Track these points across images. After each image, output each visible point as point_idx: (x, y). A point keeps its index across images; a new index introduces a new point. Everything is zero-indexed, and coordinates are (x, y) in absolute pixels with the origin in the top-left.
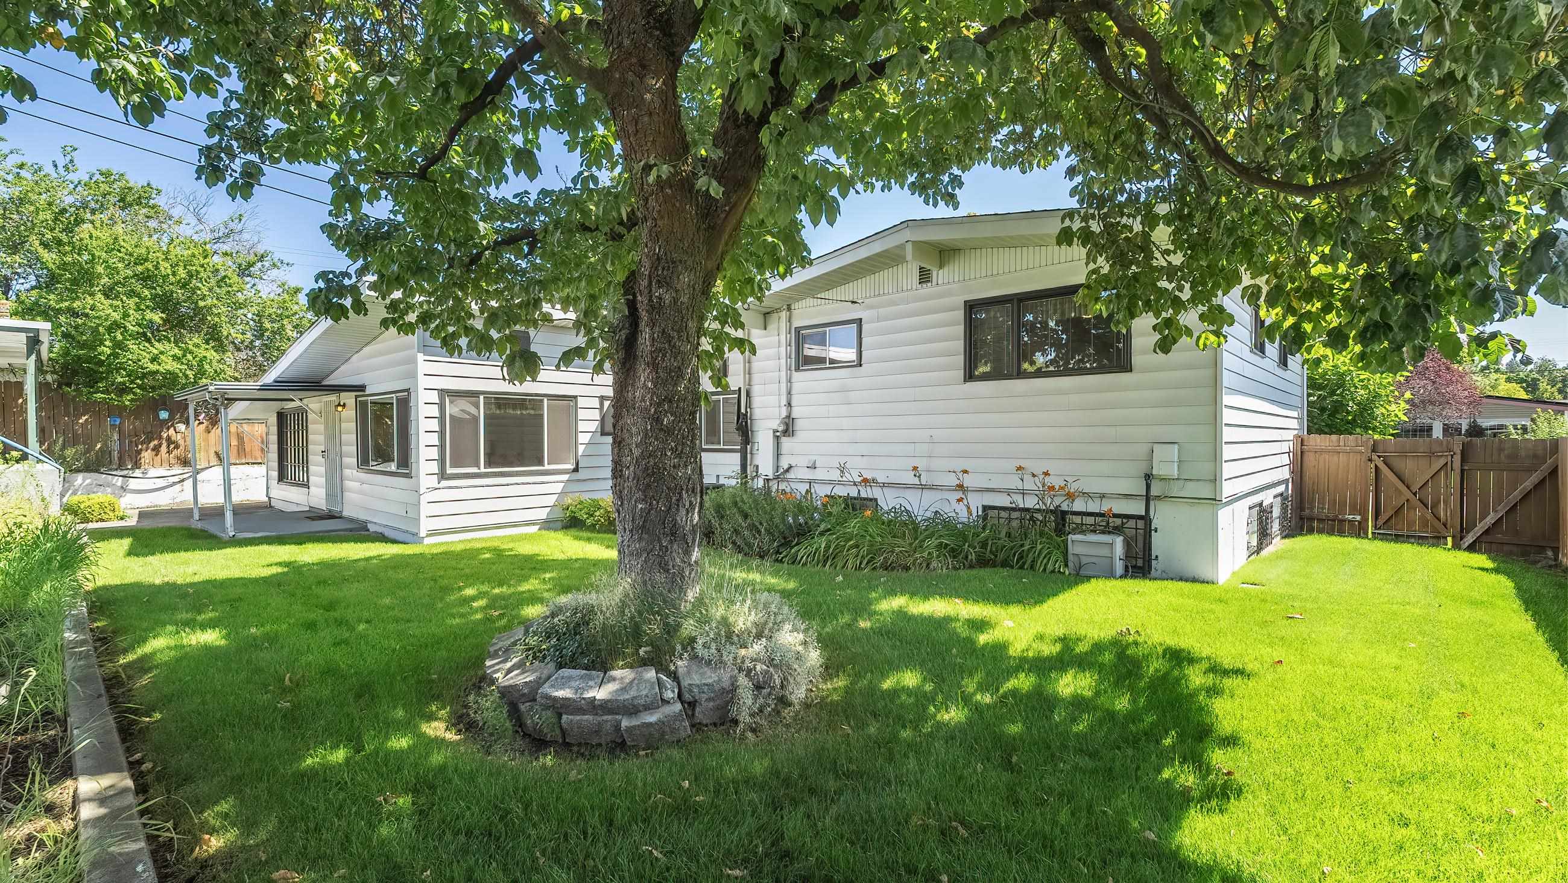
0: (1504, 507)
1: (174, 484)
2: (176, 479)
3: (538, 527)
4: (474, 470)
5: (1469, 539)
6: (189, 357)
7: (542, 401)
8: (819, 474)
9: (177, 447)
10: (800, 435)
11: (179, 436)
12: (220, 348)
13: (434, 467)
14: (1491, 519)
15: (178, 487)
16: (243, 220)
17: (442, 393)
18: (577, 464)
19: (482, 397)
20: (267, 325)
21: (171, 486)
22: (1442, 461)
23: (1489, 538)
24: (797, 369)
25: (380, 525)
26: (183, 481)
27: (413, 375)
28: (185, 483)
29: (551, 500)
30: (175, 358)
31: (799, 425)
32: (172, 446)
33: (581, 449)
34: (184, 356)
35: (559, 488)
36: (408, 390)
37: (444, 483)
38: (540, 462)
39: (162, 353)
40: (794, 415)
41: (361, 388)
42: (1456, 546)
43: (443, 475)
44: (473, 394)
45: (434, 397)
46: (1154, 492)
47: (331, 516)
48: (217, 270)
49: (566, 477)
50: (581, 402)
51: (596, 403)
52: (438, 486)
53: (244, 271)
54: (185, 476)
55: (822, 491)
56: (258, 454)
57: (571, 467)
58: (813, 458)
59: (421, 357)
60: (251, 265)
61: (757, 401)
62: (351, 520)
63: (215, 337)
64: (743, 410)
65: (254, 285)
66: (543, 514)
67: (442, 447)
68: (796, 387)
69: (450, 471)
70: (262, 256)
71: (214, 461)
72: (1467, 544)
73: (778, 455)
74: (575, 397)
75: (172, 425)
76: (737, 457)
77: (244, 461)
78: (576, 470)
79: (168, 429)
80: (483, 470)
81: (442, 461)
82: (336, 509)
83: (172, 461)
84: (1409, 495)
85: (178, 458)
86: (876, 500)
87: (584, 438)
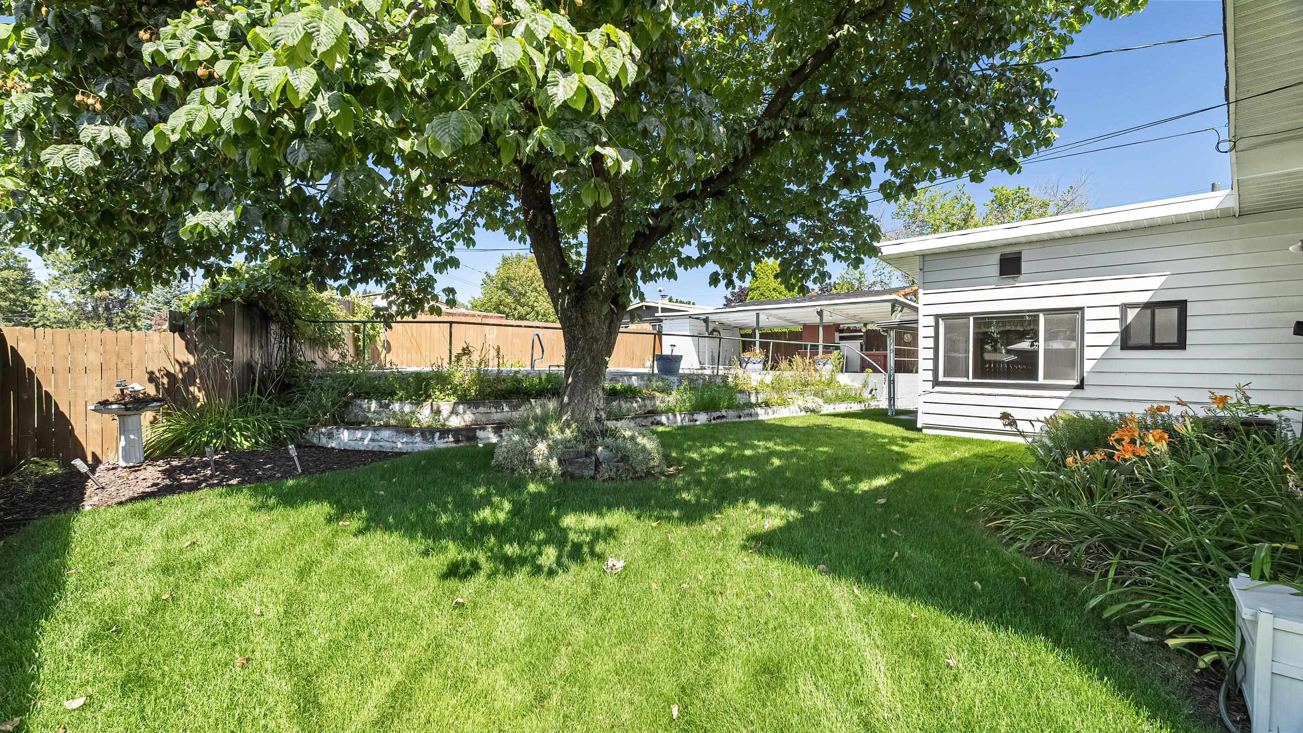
4: (965, 380)
7: (1038, 316)
13: (929, 376)
17: (937, 317)
18: (1082, 380)
19: (972, 318)
27: (915, 307)
29: (1047, 415)
33: (1088, 366)
35: (1056, 403)
37: (937, 389)
38: (1034, 375)
43: (936, 383)
44: (964, 316)
45: (931, 321)
49: (1066, 394)
50: (1088, 314)
51: (1116, 313)
52: (932, 391)
57: (1074, 383)
59: (922, 291)
67: (936, 360)
69: (942, 379)
74: (1082, 309)
78: (1081, 386)
80: (971, 380)
81: (935, 371)
87: (1094, 353)
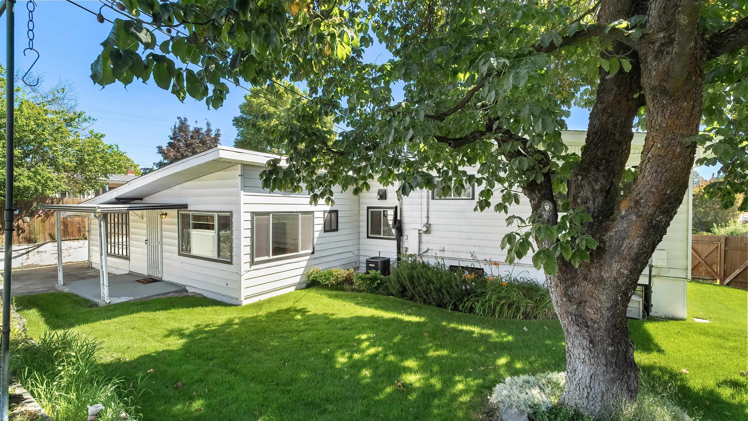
0: (743, 267)
1: (22, 254)
2: (24, 251)
3: (294, 288)
4: (266, 258)
5: (727, 281)
6: (39, 177)
7: (298, 215)
8: (446, 254)
9: (23, 232)
10: (434, 233)
11: (25, 225)
12: (57, 170)
13: (248, 259)
14: (737, 272)
15: (25, 256)
16: (65, 91)
17: (254, 214)
18: (313, 249)
19: (271, 215)
20: (86, 157)
21: (21, 256)
22: (716, 246)
23: (736, 280)
24: (433, 198)
25: (199, 289)
26: (28, 252)
27: (238, 204)
28: (30, 254)
29: (301, 271)
30: (30, 178)
31: (433, 228)
32: (20, 231)
33: (315, 241)
34: (35, 176)
35: (304, 264)
36: (231, 212)
37: (254, 267)
39: (20, 175)
40: (430, 223)
41: (185, 206)
42: (722, 284)
43: (252, 263)
44: (268, 214)
45: (249, 216)
46: (653, 274)
47: (151, 280)
48: (54, 123)
49: (308, 257)
50: (315, 215)
51: (322, 214)
52: (249, 269)
53: (69, 122)
54: (30, 249)
55: (448, 263)
56: (76, 233)
57: (310, 251)
58: (443, 246)
59: (242, 193)
60: (72, 120)
61: (405, 214)
62: (172, 284)
63: (54, 164)
64: (398, 218)
65: (76, 132)
66: (297, 280)
67: (252, 246)
68: (431, 208)
69: (256, 259)
70: (79, 115)
71: (48, 239)
72: (726, 283)
73: (420, 242)
74: (313, 212)
75: (20, 218)
76: (395, 242)
77: (67, 238)
78: (313, 253)
79: (18, 220)
80: (272, 257)
81: (252, 254)
82: (156, 275)
83: (21, 240)
84: (701, 260)
85: (25, 238)
86: (483, 269)
87: (316, 235)
